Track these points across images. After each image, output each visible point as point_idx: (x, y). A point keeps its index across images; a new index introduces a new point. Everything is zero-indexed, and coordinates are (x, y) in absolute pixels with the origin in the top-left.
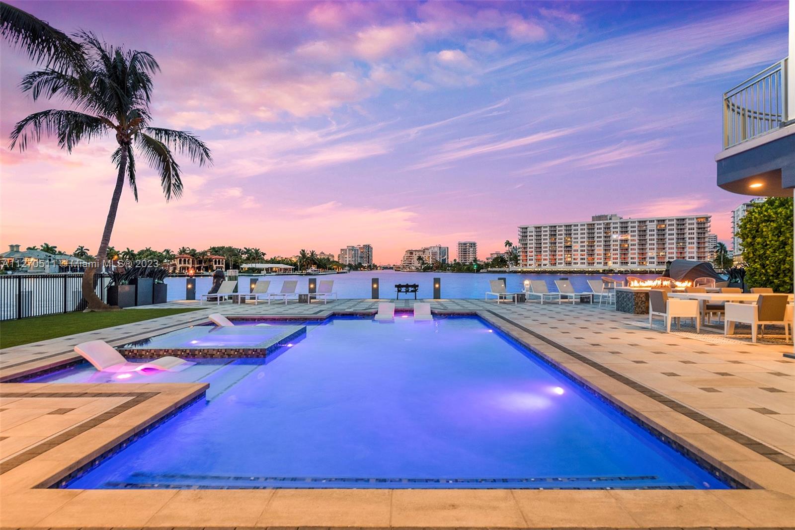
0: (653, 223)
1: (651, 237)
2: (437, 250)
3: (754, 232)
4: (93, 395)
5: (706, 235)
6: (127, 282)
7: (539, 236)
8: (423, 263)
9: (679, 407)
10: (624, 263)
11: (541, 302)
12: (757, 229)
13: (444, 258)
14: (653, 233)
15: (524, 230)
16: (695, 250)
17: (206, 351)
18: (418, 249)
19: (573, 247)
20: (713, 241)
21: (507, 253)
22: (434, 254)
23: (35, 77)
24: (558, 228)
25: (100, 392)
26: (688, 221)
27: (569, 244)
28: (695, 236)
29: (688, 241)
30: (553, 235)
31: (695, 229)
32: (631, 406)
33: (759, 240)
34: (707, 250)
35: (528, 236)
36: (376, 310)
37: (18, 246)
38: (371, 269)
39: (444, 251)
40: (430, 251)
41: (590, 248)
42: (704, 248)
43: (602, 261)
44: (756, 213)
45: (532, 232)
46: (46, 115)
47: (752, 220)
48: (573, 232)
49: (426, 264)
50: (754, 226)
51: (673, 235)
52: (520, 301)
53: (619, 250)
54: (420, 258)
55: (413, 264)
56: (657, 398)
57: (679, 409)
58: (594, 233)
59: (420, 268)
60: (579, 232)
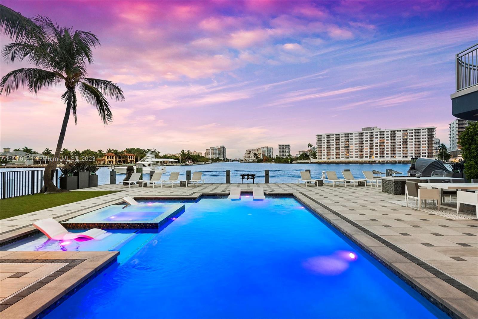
0: (400, 132)
1: (399, 141)
2: (265, 149)
3: (470, 141)
4: (41, 261)
5: (433, 139)
6: (72, 174)
7: (329, 140)
8: (257, 158)
9: (440, 274)
10: (382, 157)
11: (333, 185)
12: (472, 139)
13: (270, 154)
14: (400, 138)
15: (320, 137)
16: (426, 148)
17: (119, 225)
18: (254, 149)
19: (350, 147)
20: (437, 143)
21: (309, 151)
22: (264, 152)
23: (12, 46)
24: (341, 136)
25: (47, 258)
26: (421, 131)
27: (347, 146)
28: (426, 140)
29: (422, 143)
30: (338, 140)
31: (426, 135)
32: (406, 273)
33: (474, 146)
34: (433, 148)
35: (322, 141)
36: (229, 192)
37: (9, 149)
38: (225, 162)
39: (270, 150)
40: (262, 150)
41: (360, 148)
42: (432, 147)
43: (368, 156)
44: (471, 129)
45: (325, 138)
46: (21, 71)
47: (468, 133)
48: (350, 138)
49: (259, 158)
50: (470, 137)
51: (413, 139)
52: (320, 185)
53: (378, 149)
54: (255, 155)
55: (251, 158)
56: (423, 265)
57: (440, 276)
58: (363, 138)
59: (255, 161)
60: (354, 138)
